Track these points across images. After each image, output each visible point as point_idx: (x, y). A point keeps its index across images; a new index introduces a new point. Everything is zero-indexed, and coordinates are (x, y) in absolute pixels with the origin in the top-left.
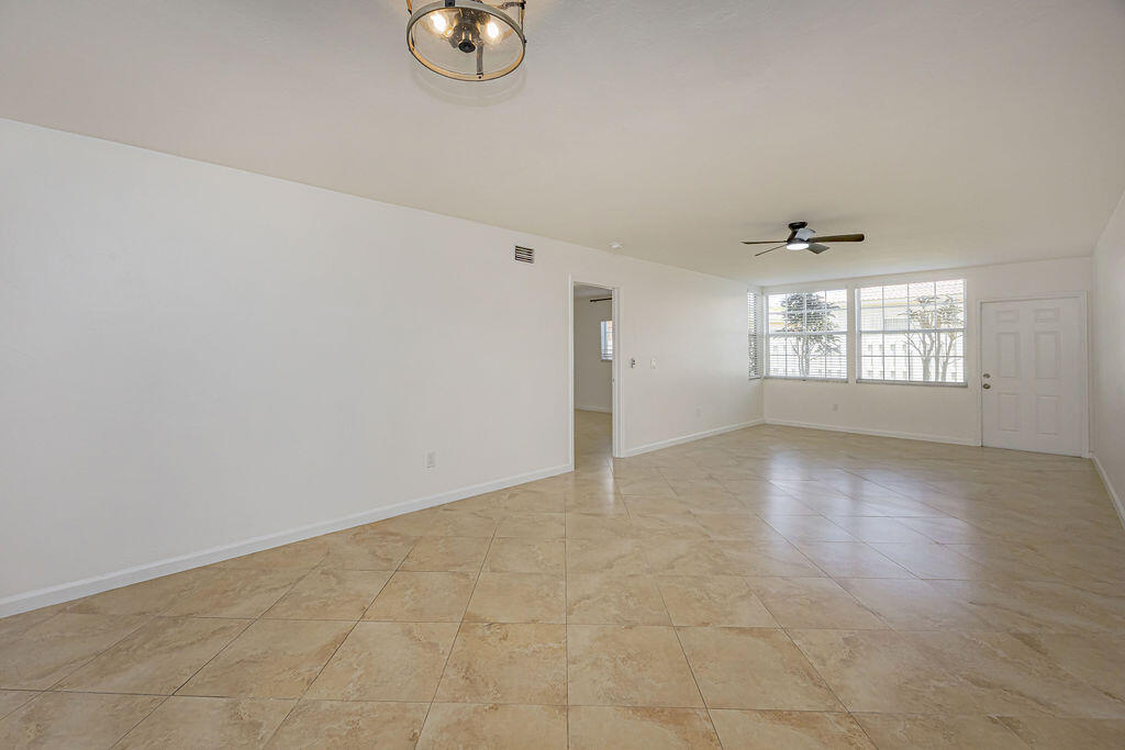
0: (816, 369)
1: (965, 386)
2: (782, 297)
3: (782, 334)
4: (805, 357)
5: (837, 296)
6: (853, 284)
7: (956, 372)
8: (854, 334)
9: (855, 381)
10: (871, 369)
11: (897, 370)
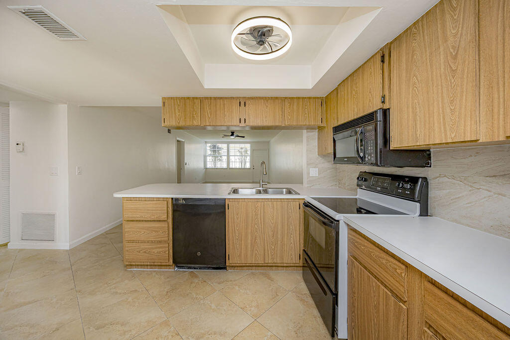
0: (219, 165)
1: (250, 169)
2: (210, 145)
3: (210, 155)
4: (215, 162)
5: (224, 146)
6: (228, 143)
7: (248, 166)
8: (228, 156)
9: (228, 168)
10: (232, 166)
11: (238, 166)
